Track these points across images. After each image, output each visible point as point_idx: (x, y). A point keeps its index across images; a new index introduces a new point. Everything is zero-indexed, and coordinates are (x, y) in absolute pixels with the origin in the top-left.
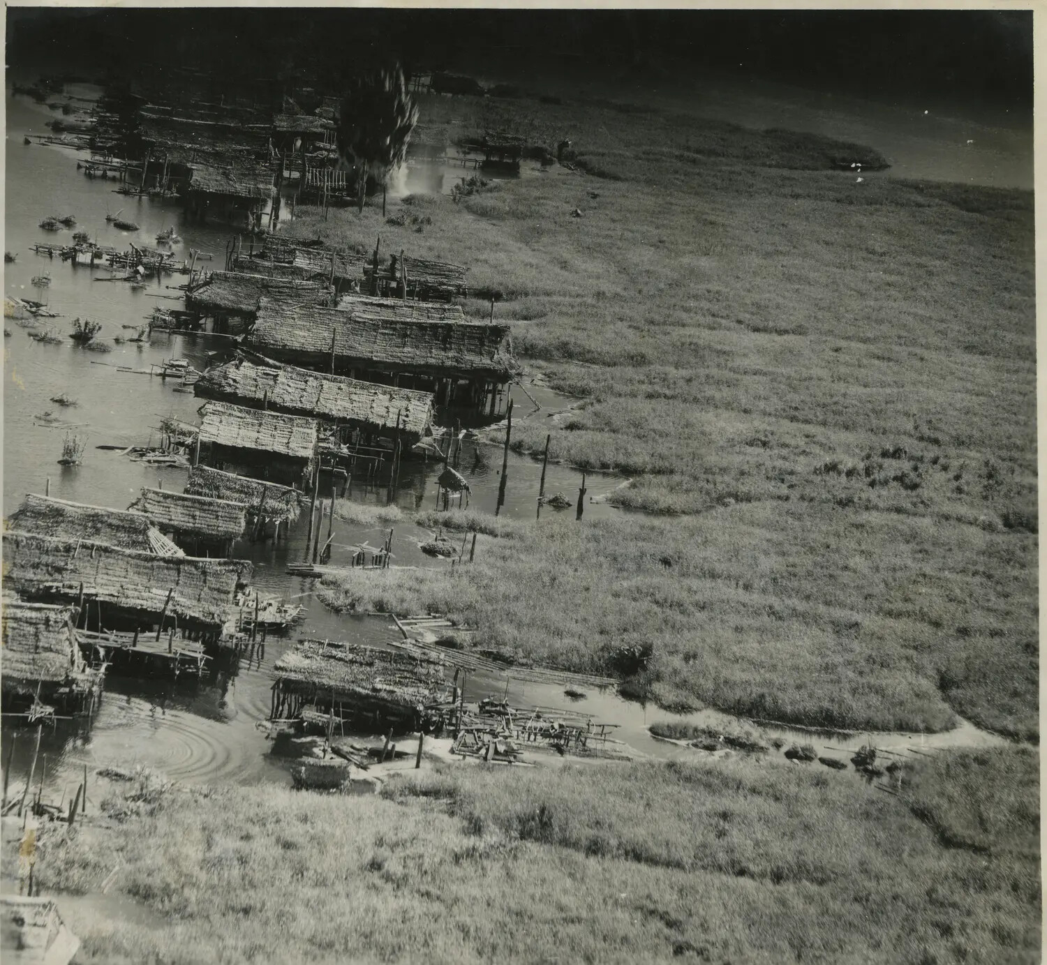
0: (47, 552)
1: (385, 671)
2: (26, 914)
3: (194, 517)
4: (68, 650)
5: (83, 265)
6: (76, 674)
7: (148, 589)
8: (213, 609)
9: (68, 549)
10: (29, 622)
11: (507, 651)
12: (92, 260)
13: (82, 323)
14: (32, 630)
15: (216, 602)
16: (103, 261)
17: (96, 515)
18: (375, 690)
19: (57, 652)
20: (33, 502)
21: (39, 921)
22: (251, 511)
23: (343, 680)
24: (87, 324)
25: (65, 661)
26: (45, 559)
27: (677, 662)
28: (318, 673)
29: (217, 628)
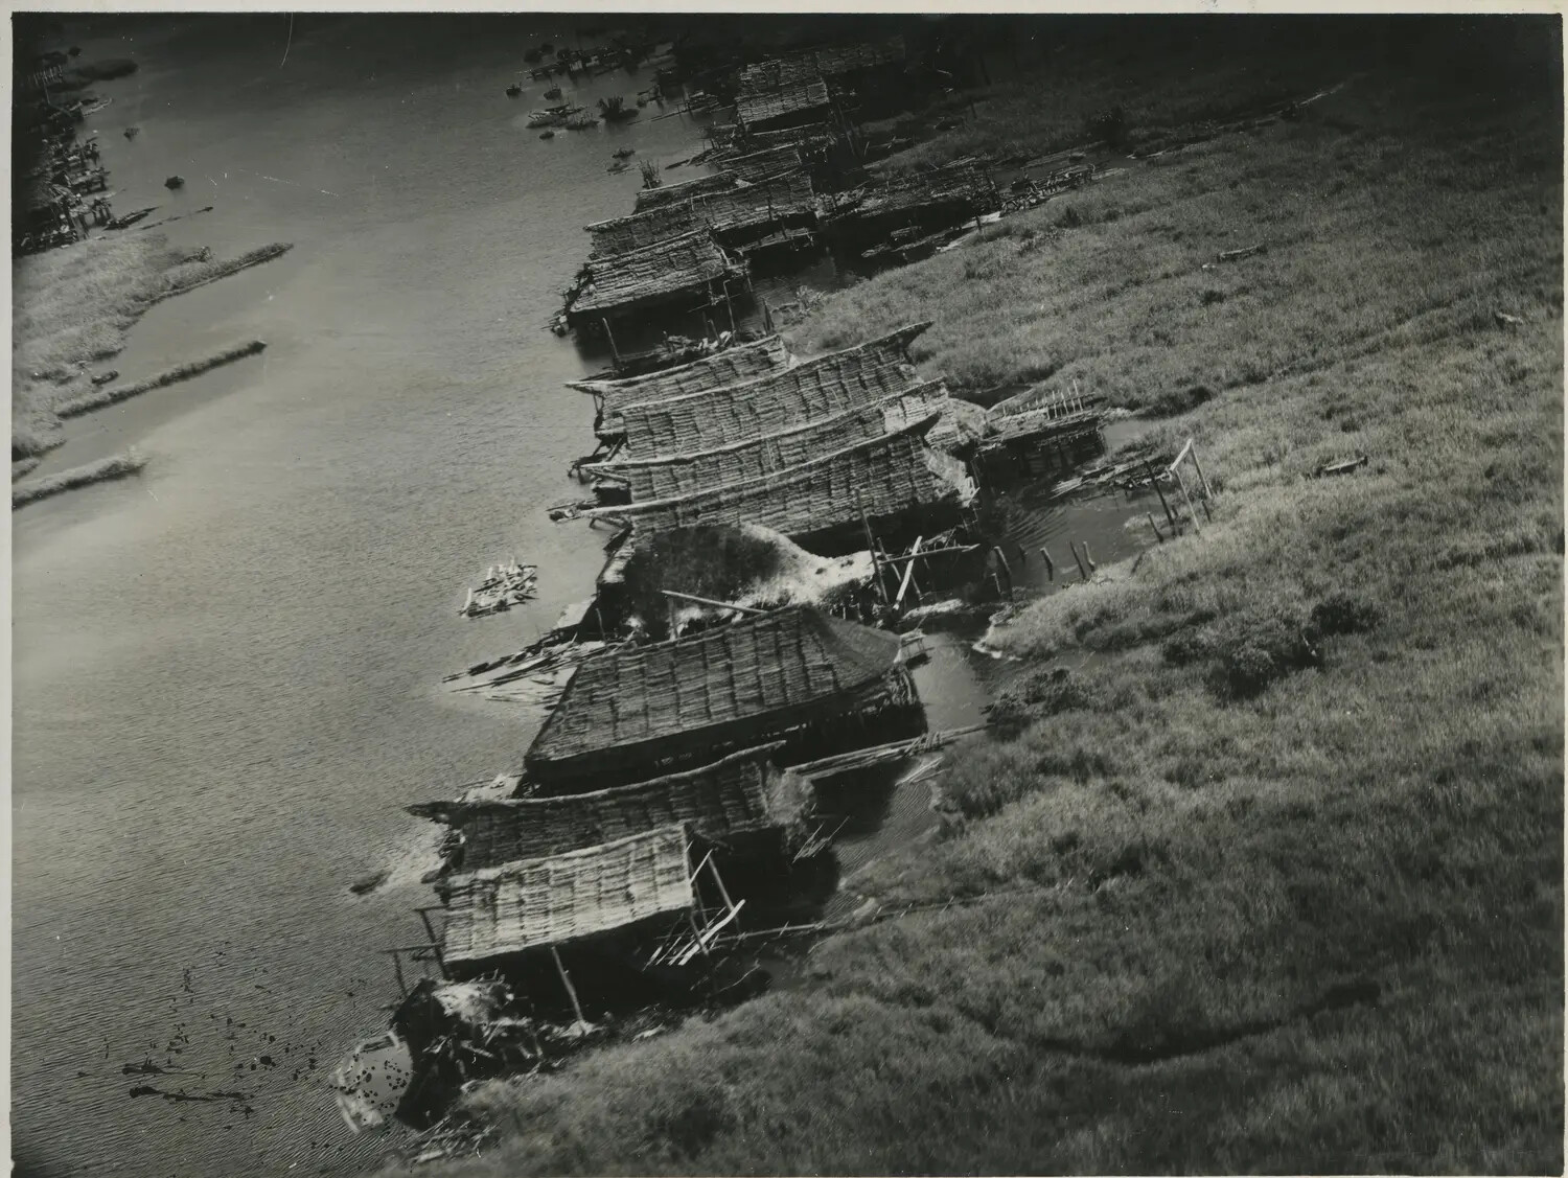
0: (672, 216)
1: (934, 186)
2: (767, 348)
3: (762, 167)
4: (718, 255)
5: (579, 71)
6: (730, 267)
7: (753, 210)
8: (802, 204)
9: (686, 207)
10: (684, 247)
11: (1021, 154)
12: (584, 65)
13: (606, 102)
14: (688, 252)
15: (803, 198)
16: (594, 62)
17: (693, 186)
18: (933, 199)
19: (711, 259)
20: (644, 196)
21: (775, 347)
22: (802, 151)
23: (909, 202)
24: (610, 100)
25: (719, 262)
26: (673, 221)
27: (1143, 112)
28: (891, 204)
29: (812, 213)
